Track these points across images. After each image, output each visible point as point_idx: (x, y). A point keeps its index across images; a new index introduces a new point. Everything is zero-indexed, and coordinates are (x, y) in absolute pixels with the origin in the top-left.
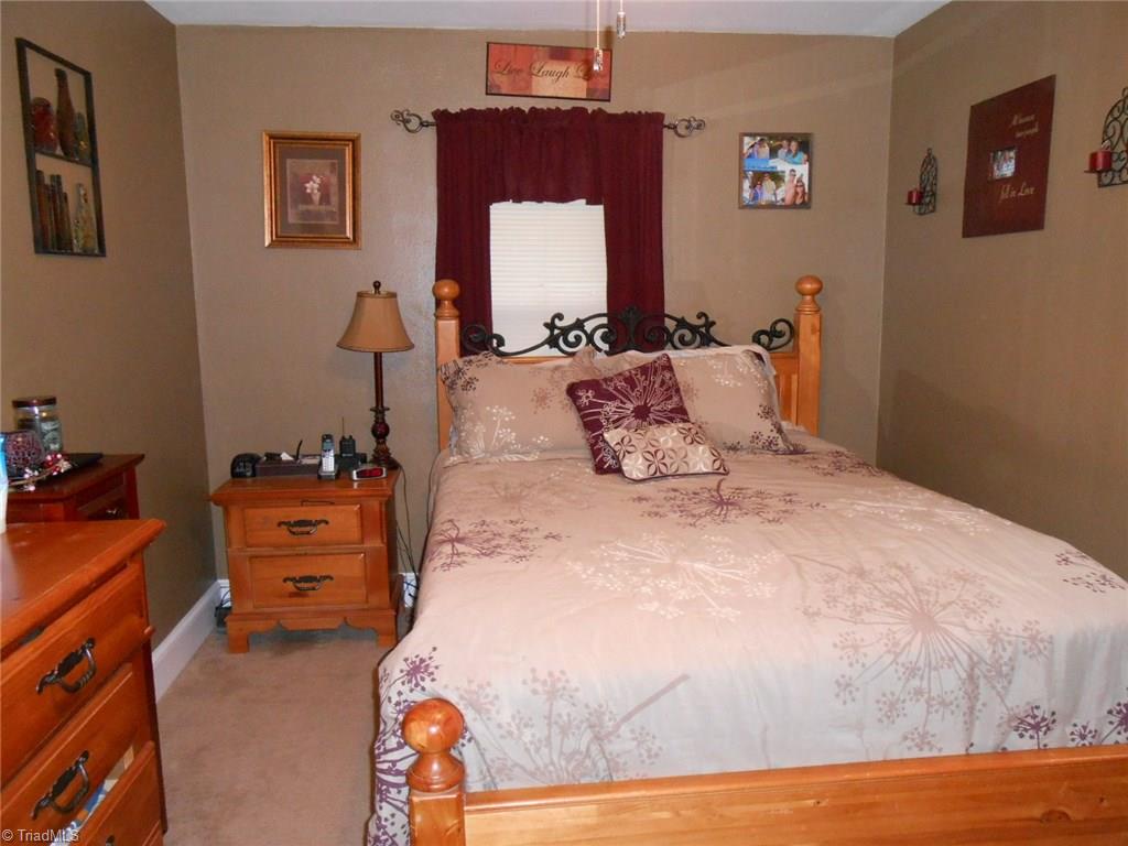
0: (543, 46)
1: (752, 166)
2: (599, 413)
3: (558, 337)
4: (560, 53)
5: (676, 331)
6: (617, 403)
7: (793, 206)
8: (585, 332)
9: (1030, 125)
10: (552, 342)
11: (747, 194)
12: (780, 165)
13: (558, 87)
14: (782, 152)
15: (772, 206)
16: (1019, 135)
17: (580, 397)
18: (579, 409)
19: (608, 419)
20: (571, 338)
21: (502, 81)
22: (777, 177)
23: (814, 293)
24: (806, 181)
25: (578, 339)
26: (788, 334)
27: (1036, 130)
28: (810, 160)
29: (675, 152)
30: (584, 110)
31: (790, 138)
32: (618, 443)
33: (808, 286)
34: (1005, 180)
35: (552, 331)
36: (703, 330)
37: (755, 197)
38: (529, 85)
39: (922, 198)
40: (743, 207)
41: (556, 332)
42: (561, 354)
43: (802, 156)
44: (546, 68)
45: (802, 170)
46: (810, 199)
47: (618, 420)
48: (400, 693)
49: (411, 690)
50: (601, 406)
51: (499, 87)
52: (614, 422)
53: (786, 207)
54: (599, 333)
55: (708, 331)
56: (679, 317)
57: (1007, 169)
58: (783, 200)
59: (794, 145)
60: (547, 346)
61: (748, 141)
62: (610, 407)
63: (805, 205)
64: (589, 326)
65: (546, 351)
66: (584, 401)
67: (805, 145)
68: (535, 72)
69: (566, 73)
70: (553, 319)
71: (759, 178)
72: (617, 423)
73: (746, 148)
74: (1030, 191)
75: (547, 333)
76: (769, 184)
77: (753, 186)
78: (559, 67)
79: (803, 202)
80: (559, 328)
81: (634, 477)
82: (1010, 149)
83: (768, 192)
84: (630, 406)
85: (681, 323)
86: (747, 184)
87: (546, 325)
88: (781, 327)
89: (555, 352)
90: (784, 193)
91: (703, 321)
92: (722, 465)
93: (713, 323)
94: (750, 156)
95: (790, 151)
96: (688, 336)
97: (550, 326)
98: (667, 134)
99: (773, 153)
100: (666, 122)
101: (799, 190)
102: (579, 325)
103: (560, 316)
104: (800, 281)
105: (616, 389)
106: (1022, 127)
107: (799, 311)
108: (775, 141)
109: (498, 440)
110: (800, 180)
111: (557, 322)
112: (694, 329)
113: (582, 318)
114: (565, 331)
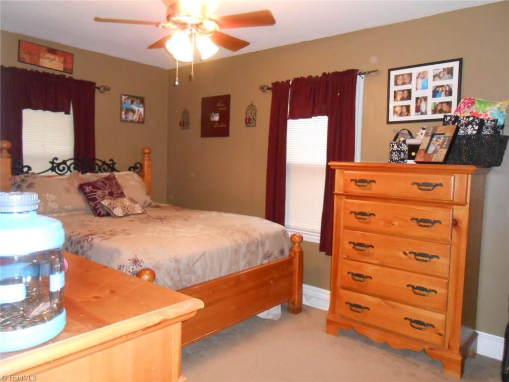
0: (44, 46)
1: (125, 106)
2: (95, 195)
3: (55, 167)
4: (52, 51)
5: (102, 166)
6: (102, 191)
7: (139, 122)
8: (67, 166)
9: (224, 107)
10: (53, 169)
11: (123, 116)
12: (135, 107)
13: (52, 64)
14: (135, 103)
15: (132, 121)
16: (220, 109)
17: (86, 189)
18: (85, 194)
19: (99, 197)
20: (61, 168)
21: (27, 58)
22: (133, 111)
23: (149, 153)
24: (143, 113)
25: (64, 168)
26: (140, 168)
27: (225, 109)
28: (144, 107)
29: (99, 98)
30: (64, 76)
31: (138, 98)
32: (109, 205)
33: (147, 151)
34: (214, 122)
35: (53, 165)
36: (112, 166)
37: (126, 118)
38: (38, 61)
39: (184, 124)
40: (122, 121)
41: (55, 165)
42: (56, 174)
43: (141, 105)
44: (46, 56)
45: (142, 110)
46: (144, 120)
47: (103, 197)
48: (133, 269)
49: (137, 267)
50: (96, 192)
51: (24, 60)
52: (102, 198)
53: (135, 122)
54: (72, 166)
55: (113, 166)
56: (103, 160)
57: (216, 118)
58: (135, 120)
59: (139, 101)
60: (50, 171)
61: (124, 97)
62: (99, 192)
63: (143, 122)
64: (68, 163)
65: (50, 173)
66: (88, 190)
67: (142, 101)
68: (41, 56)
69: (54, 60)
70: (53, 160)
71: (128, 111)
72: (103, 198)
73: (123, 100)
74: (225, 126)
75: (50, 166)
76: (131, 114)
77: (125, 114)
78: (52, 56)
79: (141, 121)
80: (55, 163)
81: (119, 215)
82: (217, 113)
83: (131, 117)
84: (107, 192)
85: (104, 163)
86: (123, 113)
87: (50, 162)
88: (138, 165)
89: (54, 173)
90: (135, 117)
91: (111, 162)
92: (145, 211)
93: (115, 163)
94: (125, 103)
95: (137, 103)
96: (106, 167)
97: (52, 163)
98: (97, 91)
99: (132, 102)
100: (96, 86)
101: (141, 117)
102: (64, 162)
103: (56, 159)
104: (143, 149)
105: (100, 185)
106: (221, 107)
107: (143, 160)
108: (133, 98)
109: (50, 207)
110: (141, 113)
111: (55, 161)
112: (108, 165)
113: (66, 159)
114: (59, 165)
